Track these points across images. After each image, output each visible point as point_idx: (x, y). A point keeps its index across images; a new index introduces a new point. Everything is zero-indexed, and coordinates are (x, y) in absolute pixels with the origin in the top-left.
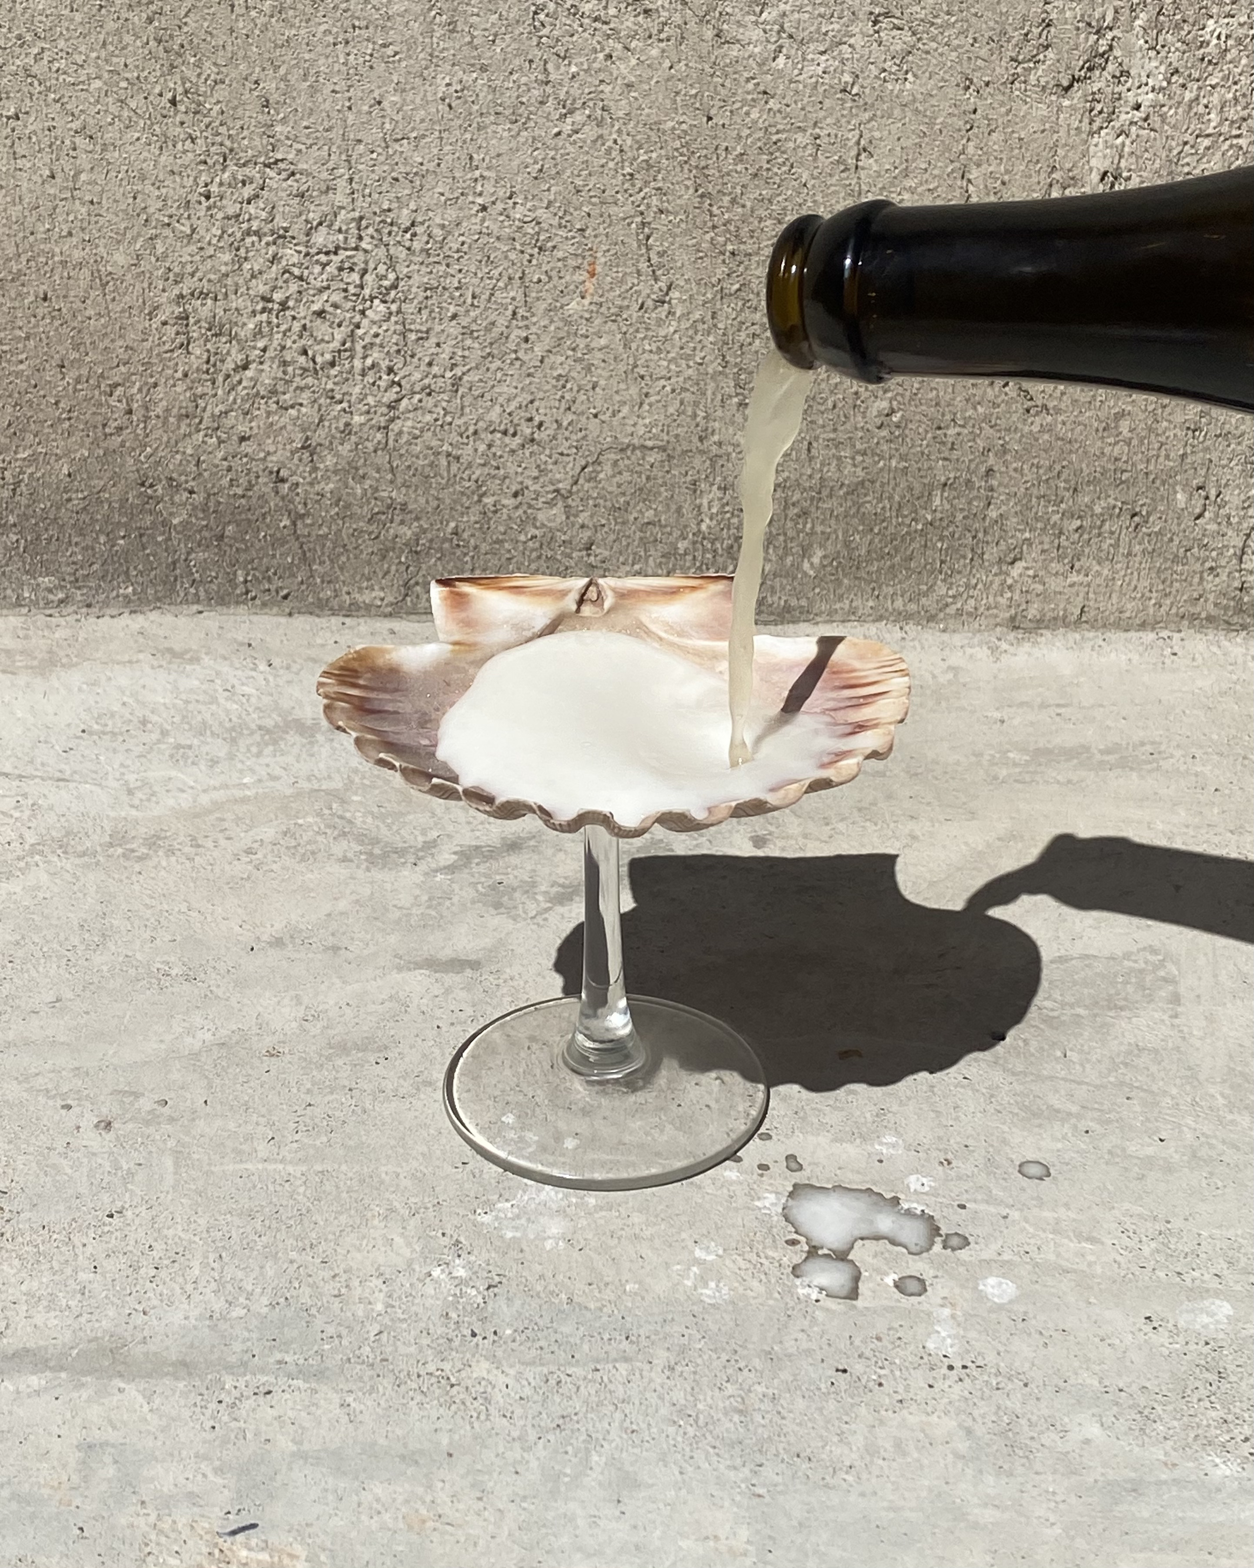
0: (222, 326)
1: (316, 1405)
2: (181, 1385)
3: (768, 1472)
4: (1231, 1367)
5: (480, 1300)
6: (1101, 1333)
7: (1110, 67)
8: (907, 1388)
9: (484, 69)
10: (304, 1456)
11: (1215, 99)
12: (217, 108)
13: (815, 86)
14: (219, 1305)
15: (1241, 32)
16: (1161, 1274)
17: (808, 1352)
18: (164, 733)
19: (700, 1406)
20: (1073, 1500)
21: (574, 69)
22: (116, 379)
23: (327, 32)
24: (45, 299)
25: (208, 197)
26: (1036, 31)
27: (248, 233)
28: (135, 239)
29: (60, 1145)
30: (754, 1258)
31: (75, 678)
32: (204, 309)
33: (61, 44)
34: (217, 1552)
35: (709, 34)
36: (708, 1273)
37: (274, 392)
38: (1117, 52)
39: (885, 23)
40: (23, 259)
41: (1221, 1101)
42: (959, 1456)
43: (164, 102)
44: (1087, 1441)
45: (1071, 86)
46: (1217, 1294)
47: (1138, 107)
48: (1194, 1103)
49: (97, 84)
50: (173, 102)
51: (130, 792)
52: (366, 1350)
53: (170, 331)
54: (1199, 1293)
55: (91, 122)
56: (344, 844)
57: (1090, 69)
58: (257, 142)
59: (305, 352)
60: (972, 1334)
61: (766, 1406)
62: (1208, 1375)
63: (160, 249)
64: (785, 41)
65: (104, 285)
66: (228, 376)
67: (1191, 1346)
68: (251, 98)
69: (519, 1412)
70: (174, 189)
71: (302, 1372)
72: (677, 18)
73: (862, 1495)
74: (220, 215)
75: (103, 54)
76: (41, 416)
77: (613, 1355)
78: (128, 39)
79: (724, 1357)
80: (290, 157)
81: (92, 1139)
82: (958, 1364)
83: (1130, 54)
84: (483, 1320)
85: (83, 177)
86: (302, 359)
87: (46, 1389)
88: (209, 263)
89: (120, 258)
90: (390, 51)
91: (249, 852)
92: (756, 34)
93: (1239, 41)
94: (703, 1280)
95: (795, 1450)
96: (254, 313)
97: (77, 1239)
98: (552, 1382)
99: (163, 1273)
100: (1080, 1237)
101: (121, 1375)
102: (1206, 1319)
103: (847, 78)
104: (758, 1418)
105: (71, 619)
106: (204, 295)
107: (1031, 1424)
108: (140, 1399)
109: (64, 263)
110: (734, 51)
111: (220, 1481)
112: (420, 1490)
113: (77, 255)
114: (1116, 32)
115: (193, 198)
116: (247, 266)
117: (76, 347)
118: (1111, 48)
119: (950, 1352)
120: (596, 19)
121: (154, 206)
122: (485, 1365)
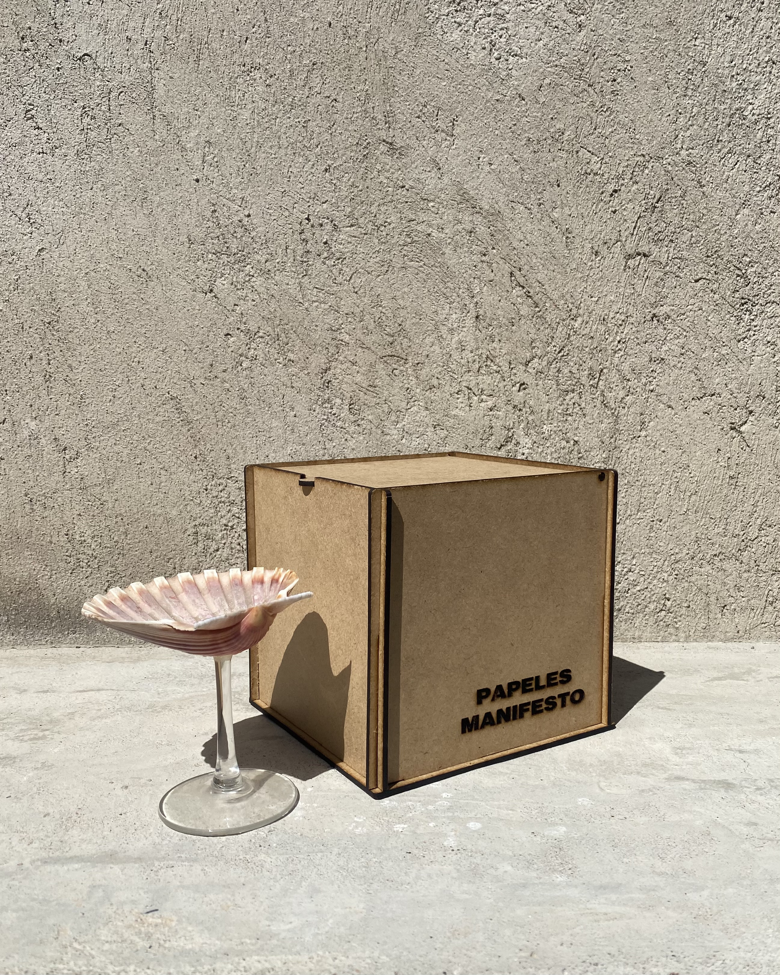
0: (210, 536)
1: (191, 870)
2: (137, 865)
3: (375, 886)
4: (564, 847)
5: (265, 836)
6: (514, 838)
7: (513, 441)
8: (435, 857)
9: (304, 444)
10: (183, 887)
11: (549, 451)
12: (211, 459)
13: (416, 448)
14: (158, 840)
15: (555, 429)
16: (539, 820)
17: (396, 847)
18: (176, 678)
19: (349, 866)
20: (499, 890)
21: (334, 444)
22: (171, 556)
23: (249, 433)
24: (146, 528)
25: (206, 490)
26: (488, 430)
27: (220, 502)
28: (180, 505)
29: (106, 794)
30: (378, 820)
31: (145, 664)
32: (203, 530)
33: (158, 439)
34: (139, 920)
35: (380, 432)
36: (358, 825)
37: (227, 559)
38: (515, 436)
39: (438, 428)
40: (140, 513)
41: (565, 768)
42: (453, 878)
43: (193, 457)
44: (506, 872)
45: (500, 448)
46: (560, 825)
47: (523, 454)
48: (555, 769)
49: (170, 452)
50: (196, 457)
51: (159, 694)
52: (216, 852)
53: (191, 538)
54: (554, 824)
55: (167, 465)
56: (238, 706)
57: (507, 442)
58: (224, 471)
59: (239, 544)
60: (463, 840)
61: (377, 865)
62: (556, 850)
63: (189, 509)
64: (405, 434)
65: (168, 522)
66: (211, 554)
67: (550, 841)
68: (223, 456)
69: (274, 870)
70: (195, 487)
71: (187, 859)
72: (369, 427)
73: (412, 892)
74: (211, 496)
75: (172, 442)
76: (143, 571)
77: (316, 850)
78: (181, 436)
79: (362, 850)
80: (236, 475)
81: (119, 792)
82: (455, 849)
83: (519, 437)
84: (265, 842)
85: (163, 484)
86: (238, 547)
87: (80, 868)
88: (206, 513)
89: (174, 512)
90: (271, 439)
91: (201, 709)
92: (395, 432)
93: (555, 432)
94: (356, 827)
95: (387, 878)
96: (221, 531)
97: (105, 822)
98: (290, 860)
99: (138, 832)
100: (507, 809)
101: (112, 863)
102: (555, 832)
103: (426, 446)
104: (373, 869)
105: (149, 648)
106: (204, 525)
107: (483, 867)
108: (119, 870)
109: (154, 515)
110: (388, 437)
111: (146, 896)
112: (229, 896)
113: (159, 511)
114: (514, 430)
115: (202, 490)
116: (219, 514)
117: (157, 545)
118: (513, 435)
119: (453, 845)
120: (342, 428)
121: (187, 493)
122: (263, 855)
